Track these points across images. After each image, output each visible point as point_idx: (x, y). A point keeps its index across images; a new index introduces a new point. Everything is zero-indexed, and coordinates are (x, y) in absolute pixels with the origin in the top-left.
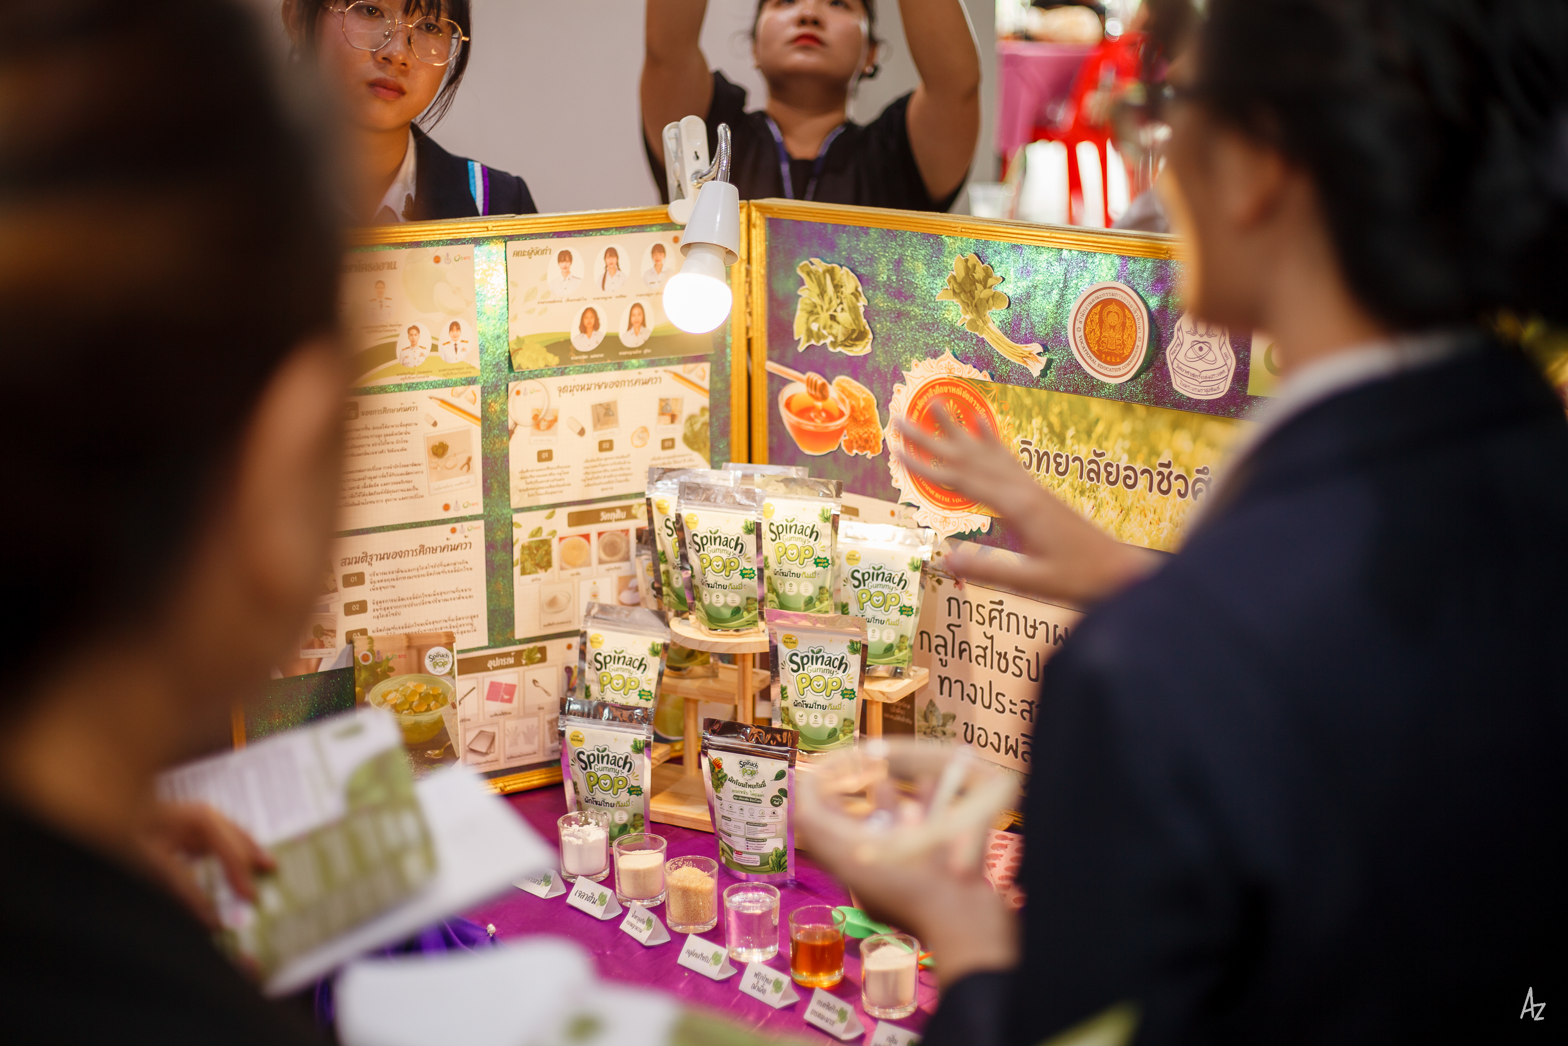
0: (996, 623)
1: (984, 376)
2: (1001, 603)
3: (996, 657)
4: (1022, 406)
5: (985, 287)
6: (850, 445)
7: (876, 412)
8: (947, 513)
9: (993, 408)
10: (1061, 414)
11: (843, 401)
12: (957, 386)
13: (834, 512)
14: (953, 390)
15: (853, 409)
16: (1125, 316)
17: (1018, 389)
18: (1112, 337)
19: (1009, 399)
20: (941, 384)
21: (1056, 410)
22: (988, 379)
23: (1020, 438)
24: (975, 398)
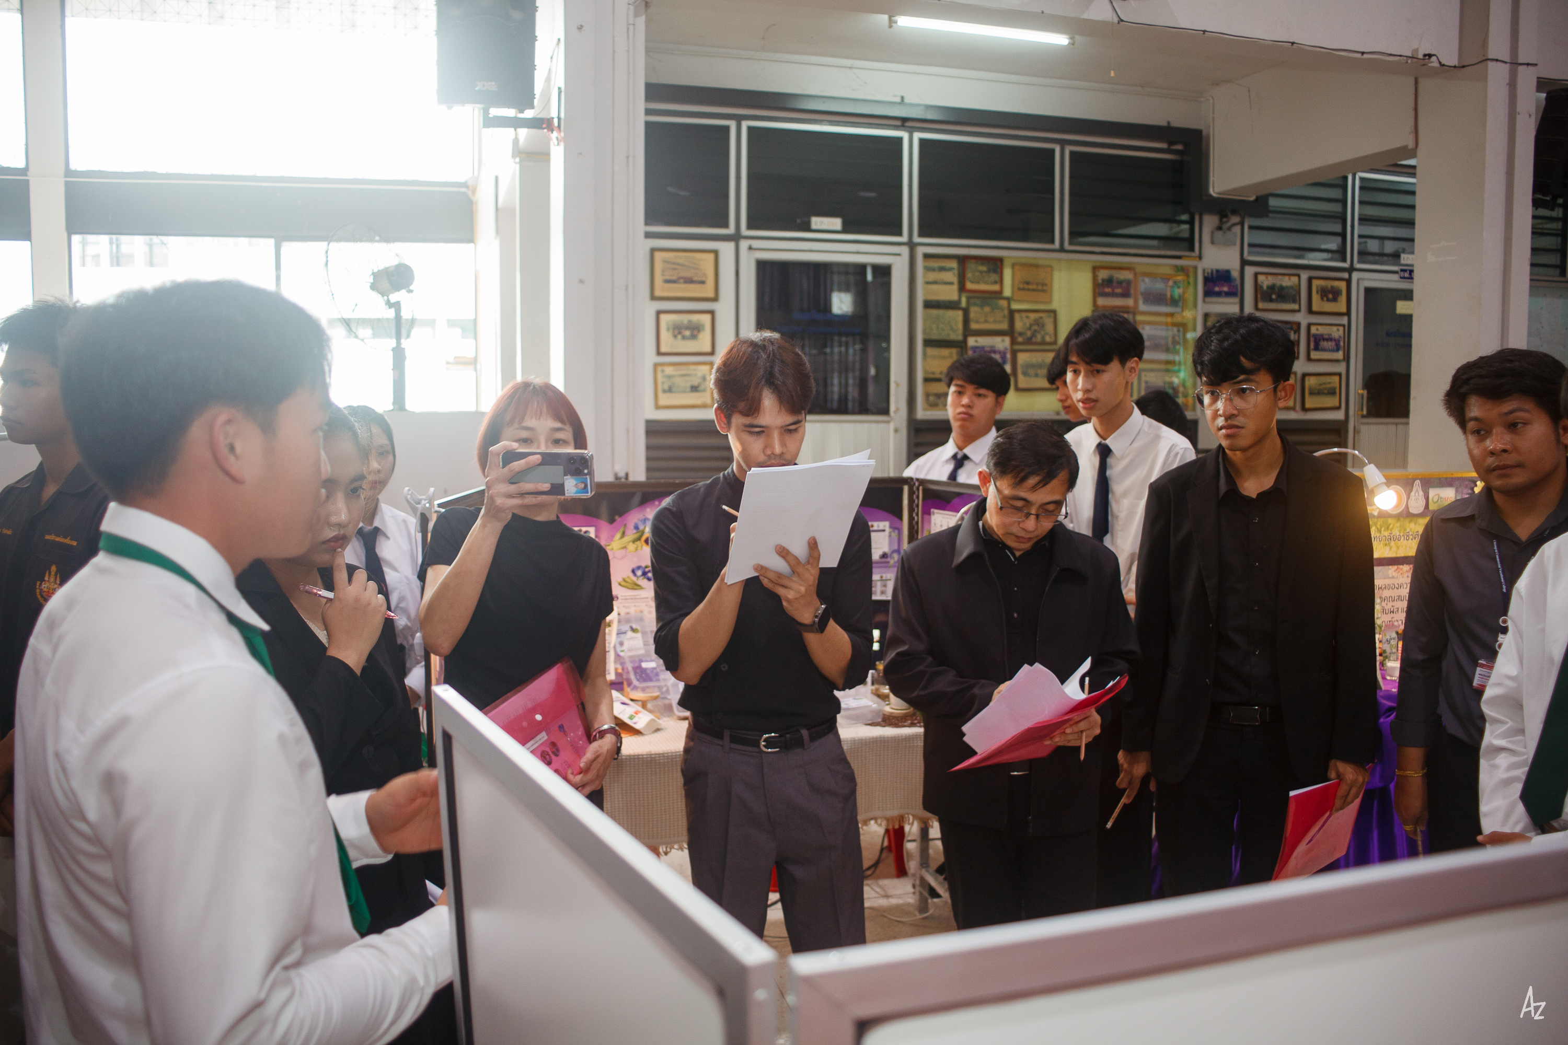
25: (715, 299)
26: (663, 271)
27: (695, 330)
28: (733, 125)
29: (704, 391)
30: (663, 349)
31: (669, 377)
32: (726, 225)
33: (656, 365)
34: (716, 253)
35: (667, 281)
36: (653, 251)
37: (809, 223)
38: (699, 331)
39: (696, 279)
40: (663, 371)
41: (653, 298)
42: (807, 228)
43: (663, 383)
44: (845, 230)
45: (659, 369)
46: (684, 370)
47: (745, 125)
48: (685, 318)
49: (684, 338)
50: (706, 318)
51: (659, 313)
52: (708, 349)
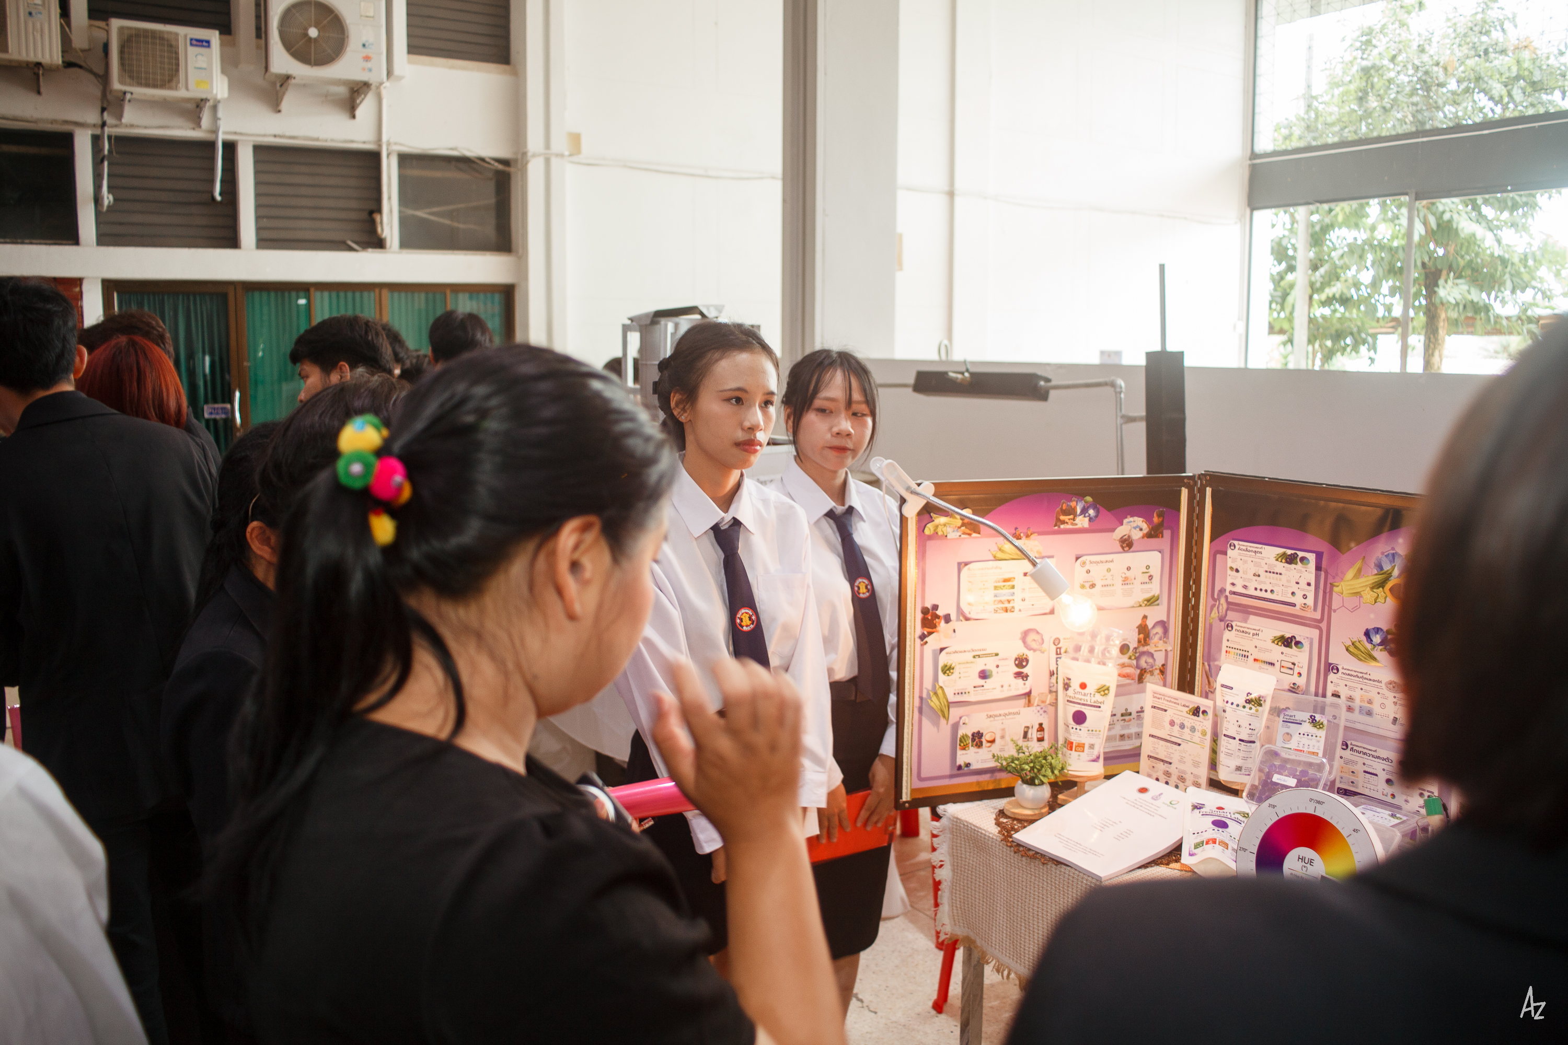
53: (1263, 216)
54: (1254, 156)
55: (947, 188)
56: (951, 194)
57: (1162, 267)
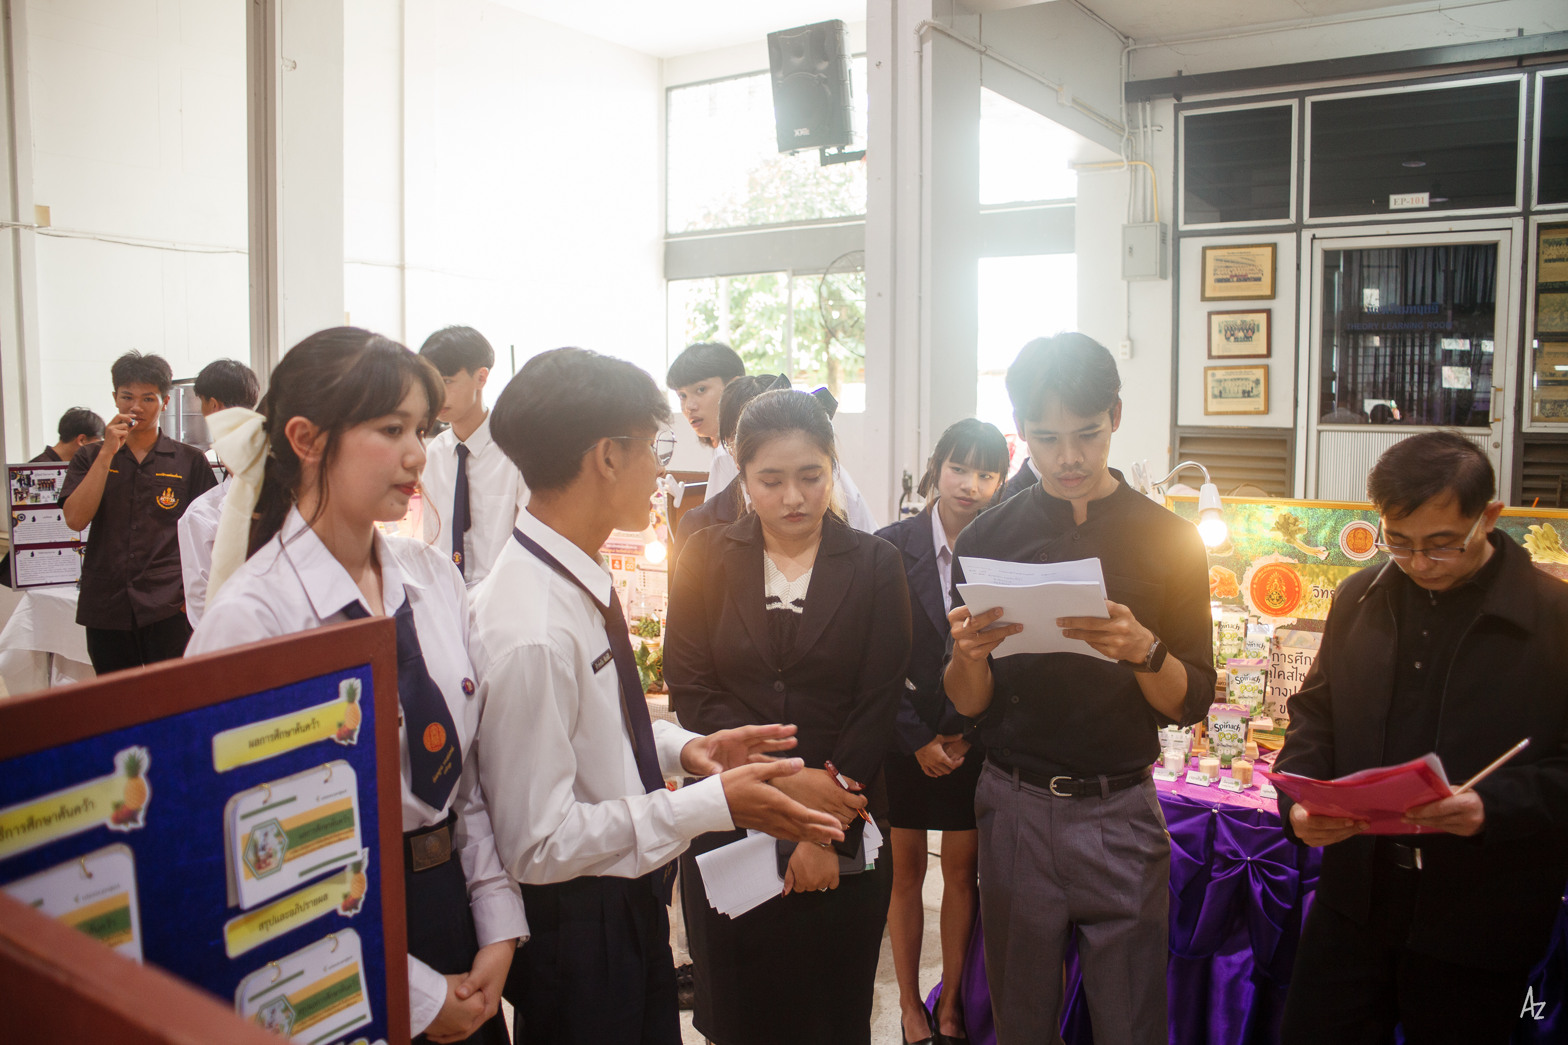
0: (1299, 662)
1: (1295, 561)
2: (1302, 653)
3: (1299, 676)
4: (1314, 572)
5: (1294, 526)
6: (1220, 594)
7: (1236, 579)
8: (1275, 618)
9: (1298, 574)
10: (1334, 574)
11: (1216, 576)
12: (1279, 566)
13: (1246, 618)
14: (1277, 568)
15: (1221, 579)
16: (1366, 534)
17: (1312, 566)
18: (1360, 543)
19: (1307, 570)
20: (1270, 566)
21: (1331, 572)
22: (1297, 562)
23: (1313, 585)
24: (1289, 570)
25: (1273, 296)
26: (1215, 270)
27: (1249, 332)
28: (1294, 103)
29: (1257, 396)
30: (1214, 353)
31: (1220, 381)
32: (1287, 216)
33: (1206, 369)
34: (1274, 246)
35: (1219, 281)
36: (1205, 249)
37: (1387, 202)
38: (1254, 332)
39: (1249, 276)
40: (1213, 375)
41: (1204, 298)
42: (1385, 209)
43: (1213, 388)
44: (1433, 207)
45: (1210, 372)
46: (1236, 374)
47: (1309, 101)
48: (1237, 319)
49: (1236, 340)
50: (1262, 318)
51: (1210, 314)
52: (1264, 352)
53: (680, 287)
54: (668, 235)
55: (397, 263)
56: (402, 268)
57: (512, 347)
